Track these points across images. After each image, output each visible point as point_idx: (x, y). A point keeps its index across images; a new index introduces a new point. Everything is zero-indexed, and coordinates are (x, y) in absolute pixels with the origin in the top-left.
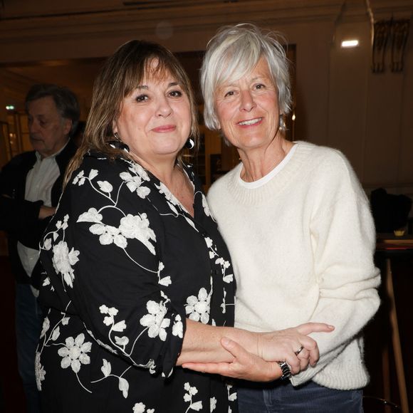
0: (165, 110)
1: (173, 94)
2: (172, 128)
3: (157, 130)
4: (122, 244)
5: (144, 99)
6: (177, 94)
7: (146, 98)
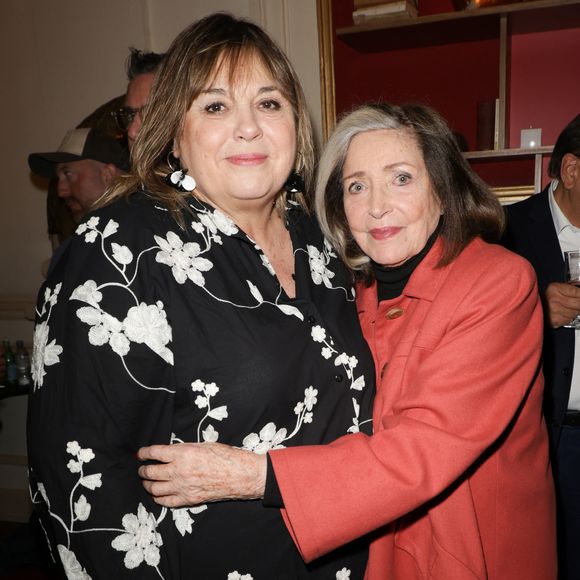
0: (250, 130)
1: (267, 104)
2: (261, 159)
3: (235, 160)
4: (121, 348)
5: (219, 109)
6: (273, 106)
7: (222, 108)
